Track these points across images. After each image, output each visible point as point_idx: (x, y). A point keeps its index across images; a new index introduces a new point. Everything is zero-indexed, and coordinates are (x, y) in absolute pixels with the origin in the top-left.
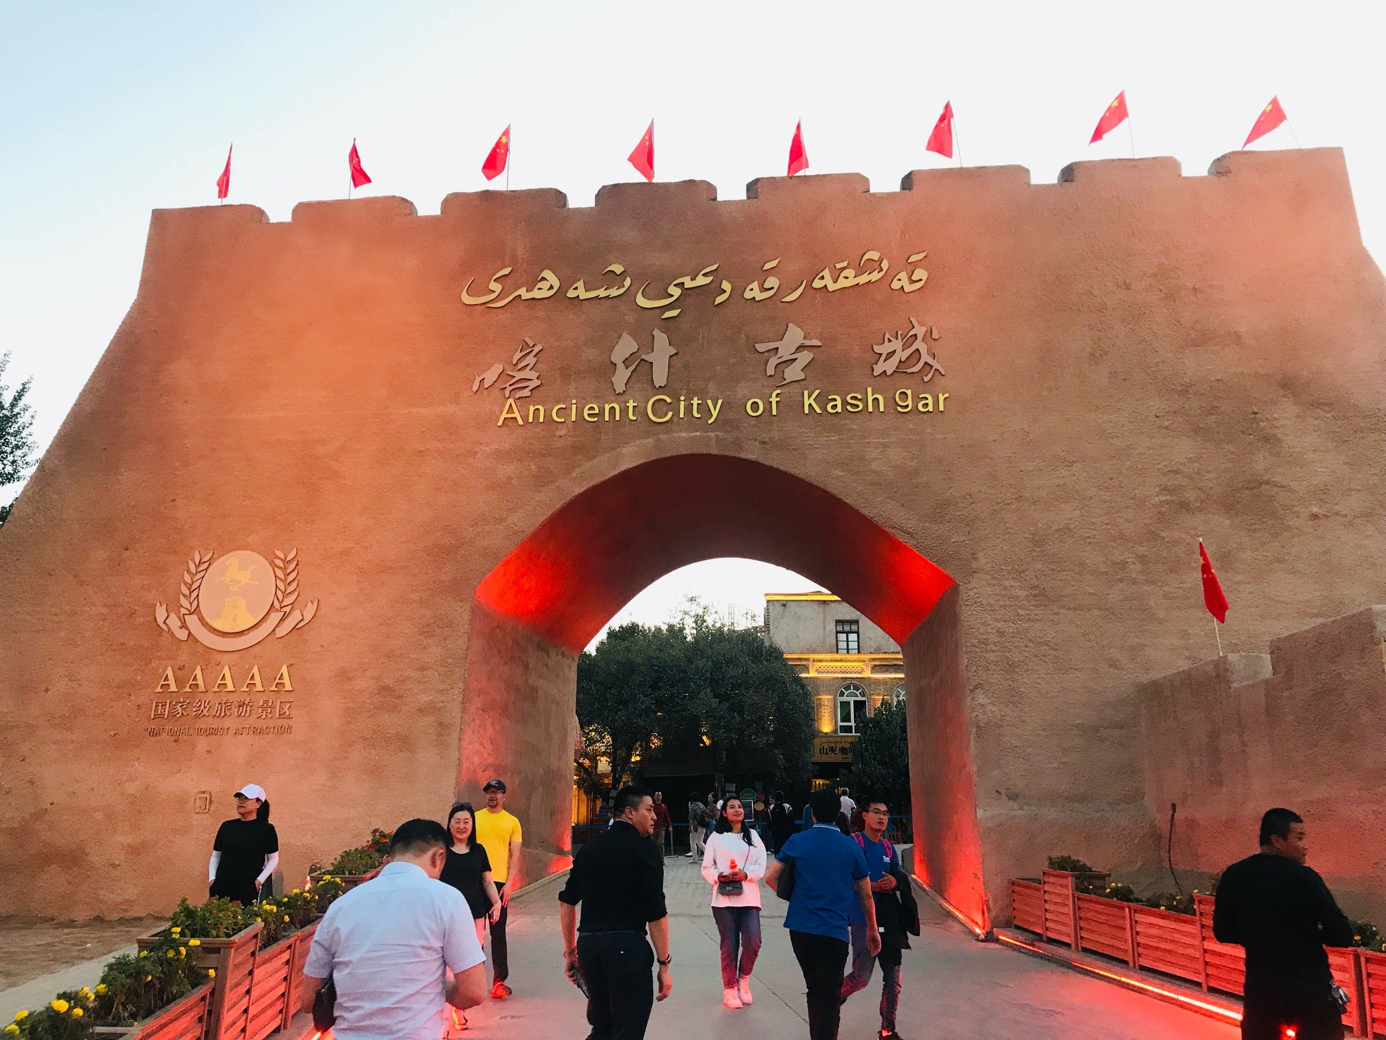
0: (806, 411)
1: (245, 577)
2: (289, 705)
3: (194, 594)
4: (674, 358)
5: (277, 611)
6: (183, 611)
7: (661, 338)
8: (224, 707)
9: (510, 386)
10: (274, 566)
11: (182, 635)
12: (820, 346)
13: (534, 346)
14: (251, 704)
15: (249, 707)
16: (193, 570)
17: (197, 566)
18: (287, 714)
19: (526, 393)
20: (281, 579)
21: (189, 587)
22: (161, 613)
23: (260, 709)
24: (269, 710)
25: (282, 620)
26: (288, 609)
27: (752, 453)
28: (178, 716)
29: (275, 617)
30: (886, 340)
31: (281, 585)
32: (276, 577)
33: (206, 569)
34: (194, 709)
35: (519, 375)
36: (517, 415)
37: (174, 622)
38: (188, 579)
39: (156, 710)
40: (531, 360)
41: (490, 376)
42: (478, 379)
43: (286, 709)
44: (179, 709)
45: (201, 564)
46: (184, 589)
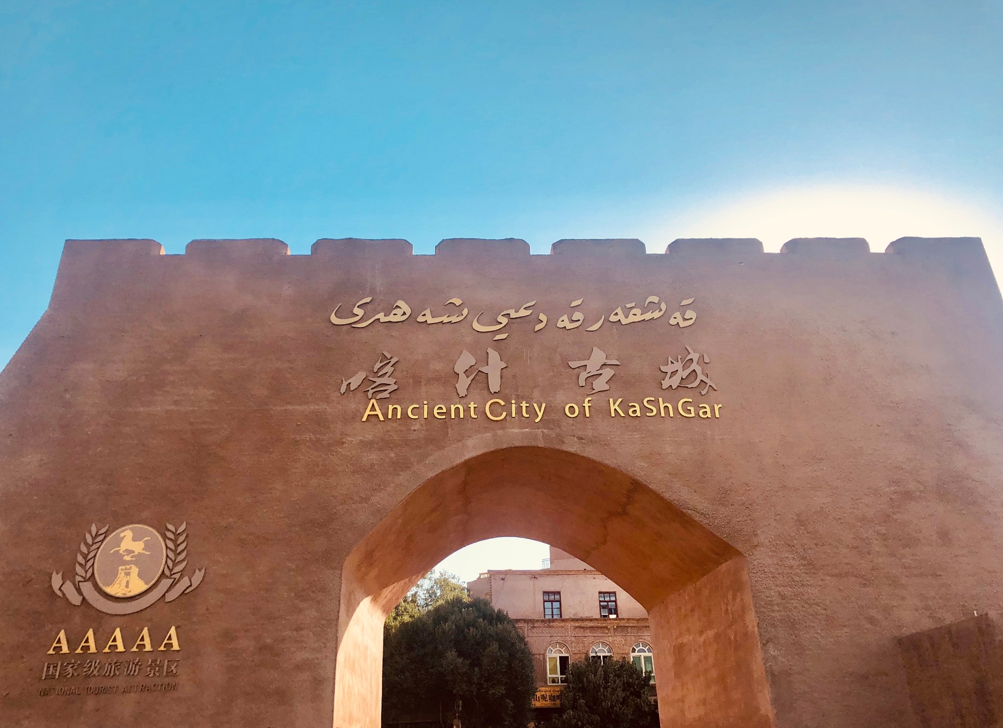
0: (613, 415)
1: (138, 547)
2: (175, 664)
3: (90, 564)
4: (504, 370)
5: (167, 577)
6: (78, 578)
7: (494, 355)
8: (113, 667)
9: (372, 389)
10: (165, 537)
11: (76, 600)
12: (618, 365)
13: (391, 358)
14: (140, 663)
15: (137, 667)
16: (90, 541)
17: (93, 539)
18: (174, 672)
19: (385, 395)
20: (171, 549)
21: (85, 556)
22: (56, 581)
23: (149, 669)
24: (157, 669)
25: (172, 586)
26: (177, 576)
27: (572, 446)
28: (69, 676)
30: (670, 362)
31: (171, 555)
32: (167, 547)
33: (102, 541)
34: (85, 670)
35: (379, 381)
36: (378, 412)
37: (69, 590)
38: (84, 549)
39: (48, 671)
40: (389, 369)
41: (355, 382)
42: (345, 384)
43: (173, 667)
44: (70, 670)
45: (97, 535)
46: (80, 559)
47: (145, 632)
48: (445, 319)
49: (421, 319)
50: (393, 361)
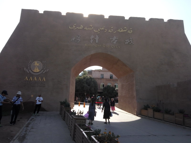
1: (38, 65)
3: (30, 67)
4: (99, 39)
6: (28, 69)
7: (97, 36)
8: (35, 83)
9: (76, 41)
10: (42, 63)
11: (28, 72)
12: (118, 39)
14: (39, 82)
16: (30, 63)
18: (45, 84)
22: (25, 69)
24: (42, 83)
27: (109, 53)
28: (28, 84)
30: (127, 39)
31: (43, 66)
33: (32, 63)
34: (31, 83)
37: (27, 70)
38: (29, 64)
39: (25, 83)
41: (73, 39)
45: (31, 62)
46: (29, 66)
47: (40, 78)
48: (89, 29)
49: (85, 29)
50: (80, 36)
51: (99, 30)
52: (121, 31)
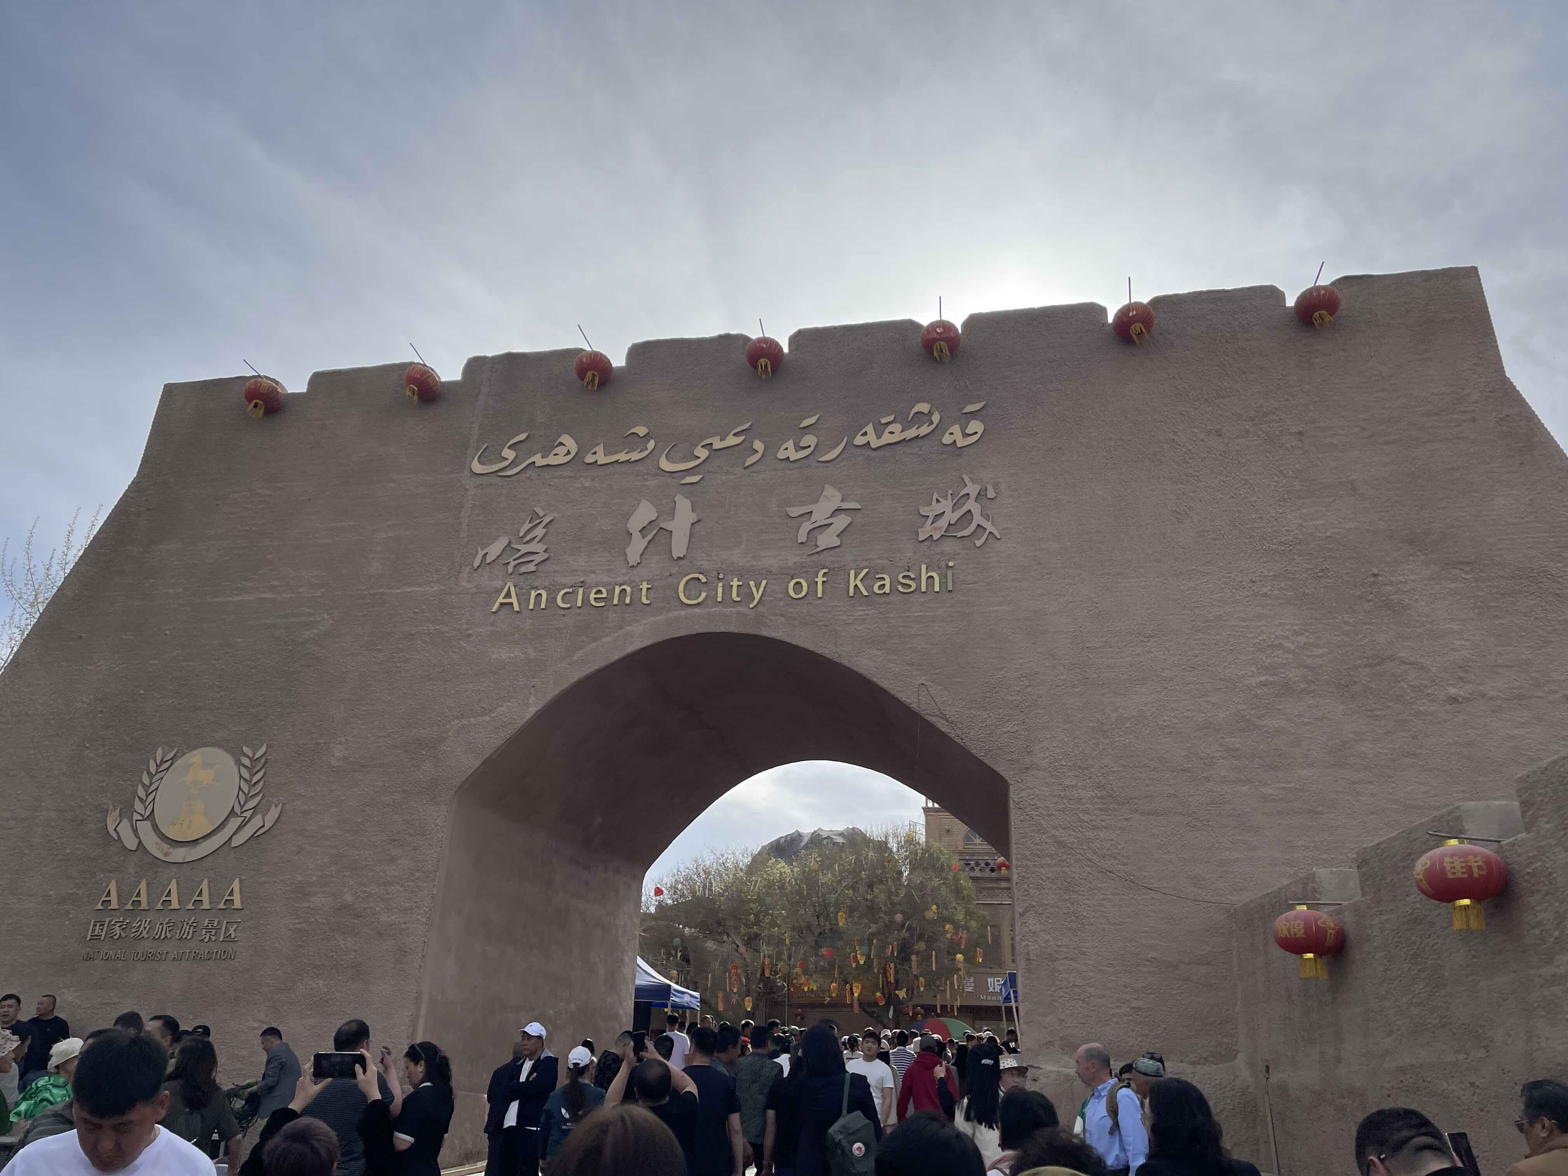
0: (852, 593)
1: (207, 777)
2: (235, 926)
3: (150, 798)
4: (696, 525)
5: (237, 816)
6: (136, 816)
7: (683, 505)
8: (164, 929)
9: (514, 560)
10: (239, 763)
11: (131, 843)
12: (859, 509)
13: (544, 515)
14: (194, 924)
15: (192, 928)
16: (153, 769)
17: (158, 766)
18: (233, 936)
19: (531, 567)
20: (245, 780)
21: (146, 787)
22: (113, 818)
23: (204, 931)
24: (214, 931)
25: (240, 828)
26: (248, 814)
28: (115, 937)
29: (235, 823)
30: (934, 501)
31: (245, 787)
32: (241, 777)
33: (168, 769)
34: (134, 930)
35: (524, 549)
36: (515, 599)
37: (125, 830)
38: (146, 780)
39: (94, 930)
40: (540, 532)
41: (495, 550)
42: (481, 553)
43: (232, 931)
44: (118, 930)
45: (162, 762)
46: (141, 793)
47: (204, 884)
48: (622, 457)
49: (590, 459)
50: (547, 520)
51: (703, 454)
52: (887, 438)
